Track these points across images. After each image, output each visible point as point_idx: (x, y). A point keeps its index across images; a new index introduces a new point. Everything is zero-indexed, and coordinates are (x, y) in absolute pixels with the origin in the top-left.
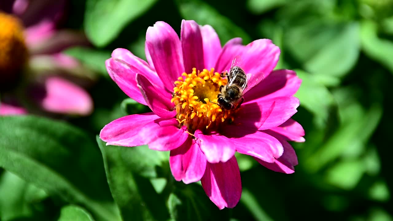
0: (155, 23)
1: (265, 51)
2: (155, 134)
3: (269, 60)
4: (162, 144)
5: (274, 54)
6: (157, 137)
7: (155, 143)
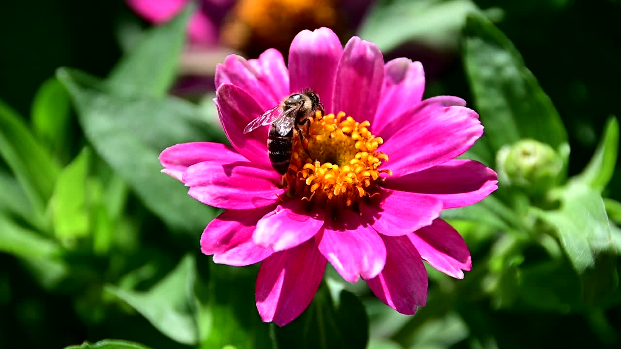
0: (318, 28)
1: (459, 125)
2: (211, 178)
3: (457, 141)
4: (213, 195)
5: (471, 135)
6: (211, 182)
7: (202, 189)
